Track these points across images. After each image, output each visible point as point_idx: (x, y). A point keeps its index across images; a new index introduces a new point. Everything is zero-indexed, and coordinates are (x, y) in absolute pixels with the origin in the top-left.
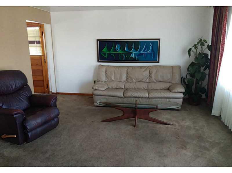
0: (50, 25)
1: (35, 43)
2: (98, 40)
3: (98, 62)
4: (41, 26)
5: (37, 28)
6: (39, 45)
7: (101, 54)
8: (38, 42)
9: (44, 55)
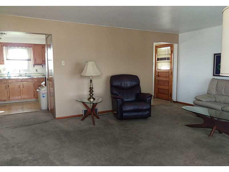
0: (177, 44)
1: (166, 60)
2: (215, 54)
3: (214, 75)
4: (172, 46)
5: (169, 48)
6: (168, 61)
7: (217, 68)
8: (168, 59)
9: (171, 69)
